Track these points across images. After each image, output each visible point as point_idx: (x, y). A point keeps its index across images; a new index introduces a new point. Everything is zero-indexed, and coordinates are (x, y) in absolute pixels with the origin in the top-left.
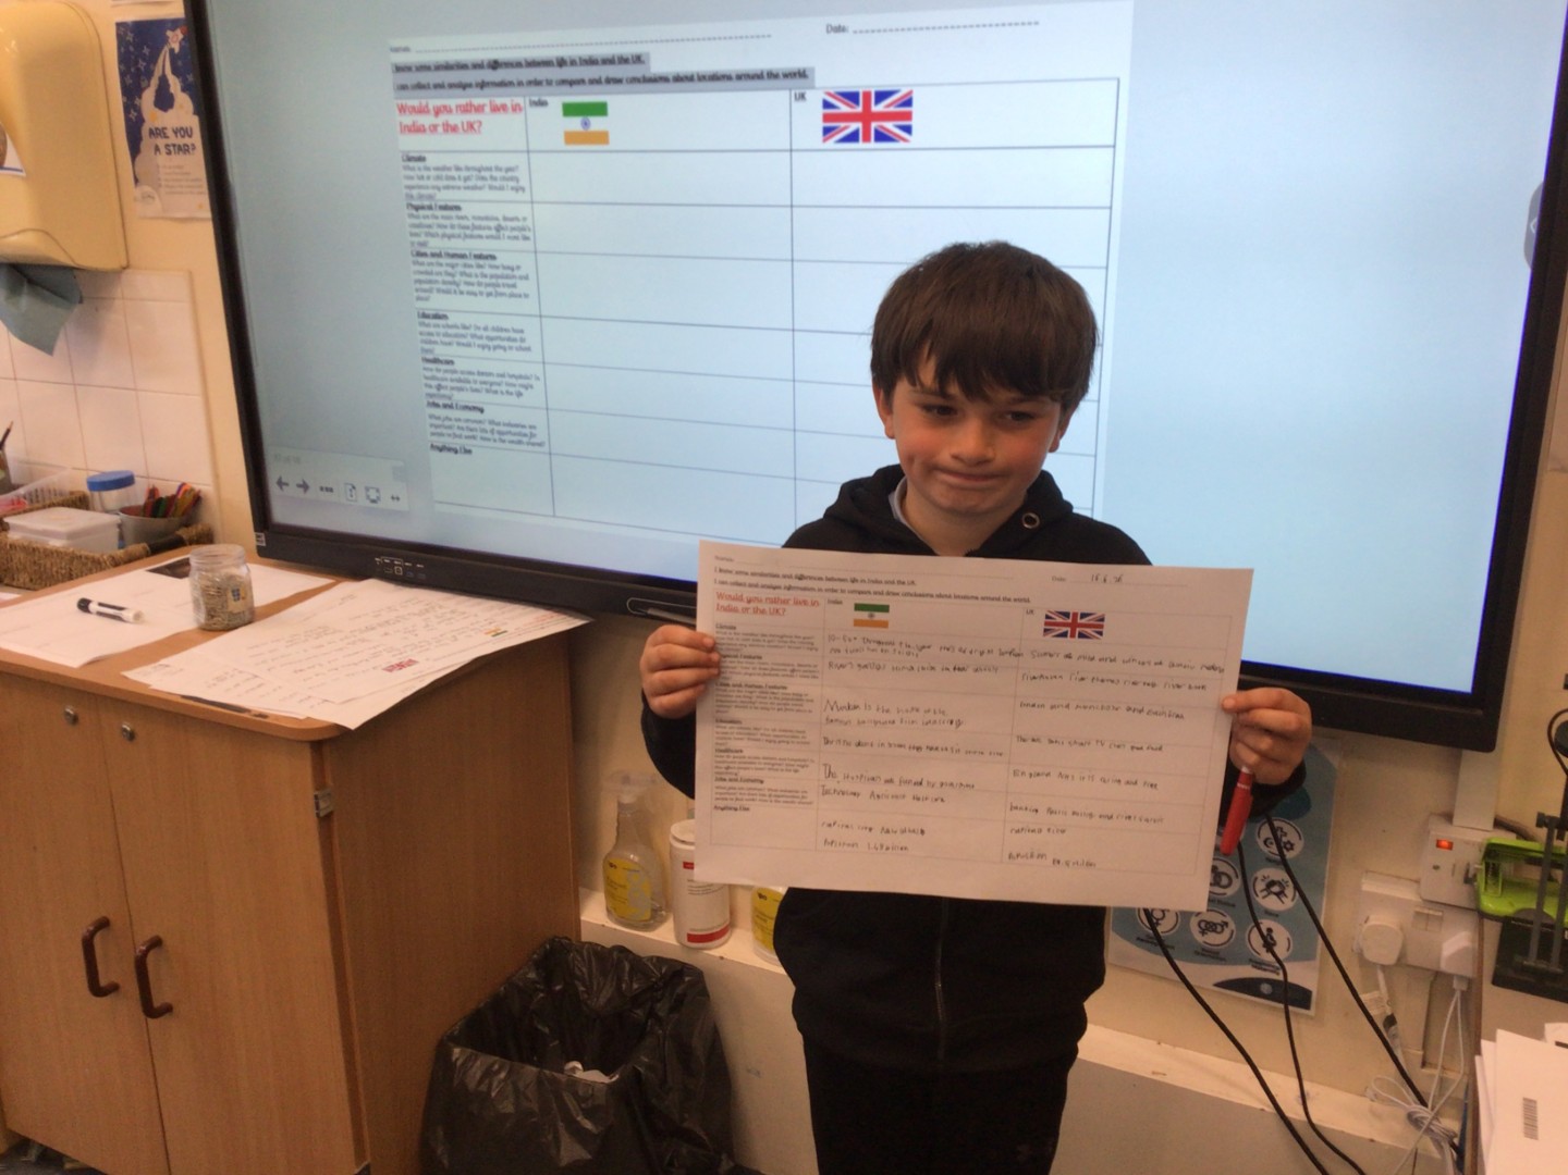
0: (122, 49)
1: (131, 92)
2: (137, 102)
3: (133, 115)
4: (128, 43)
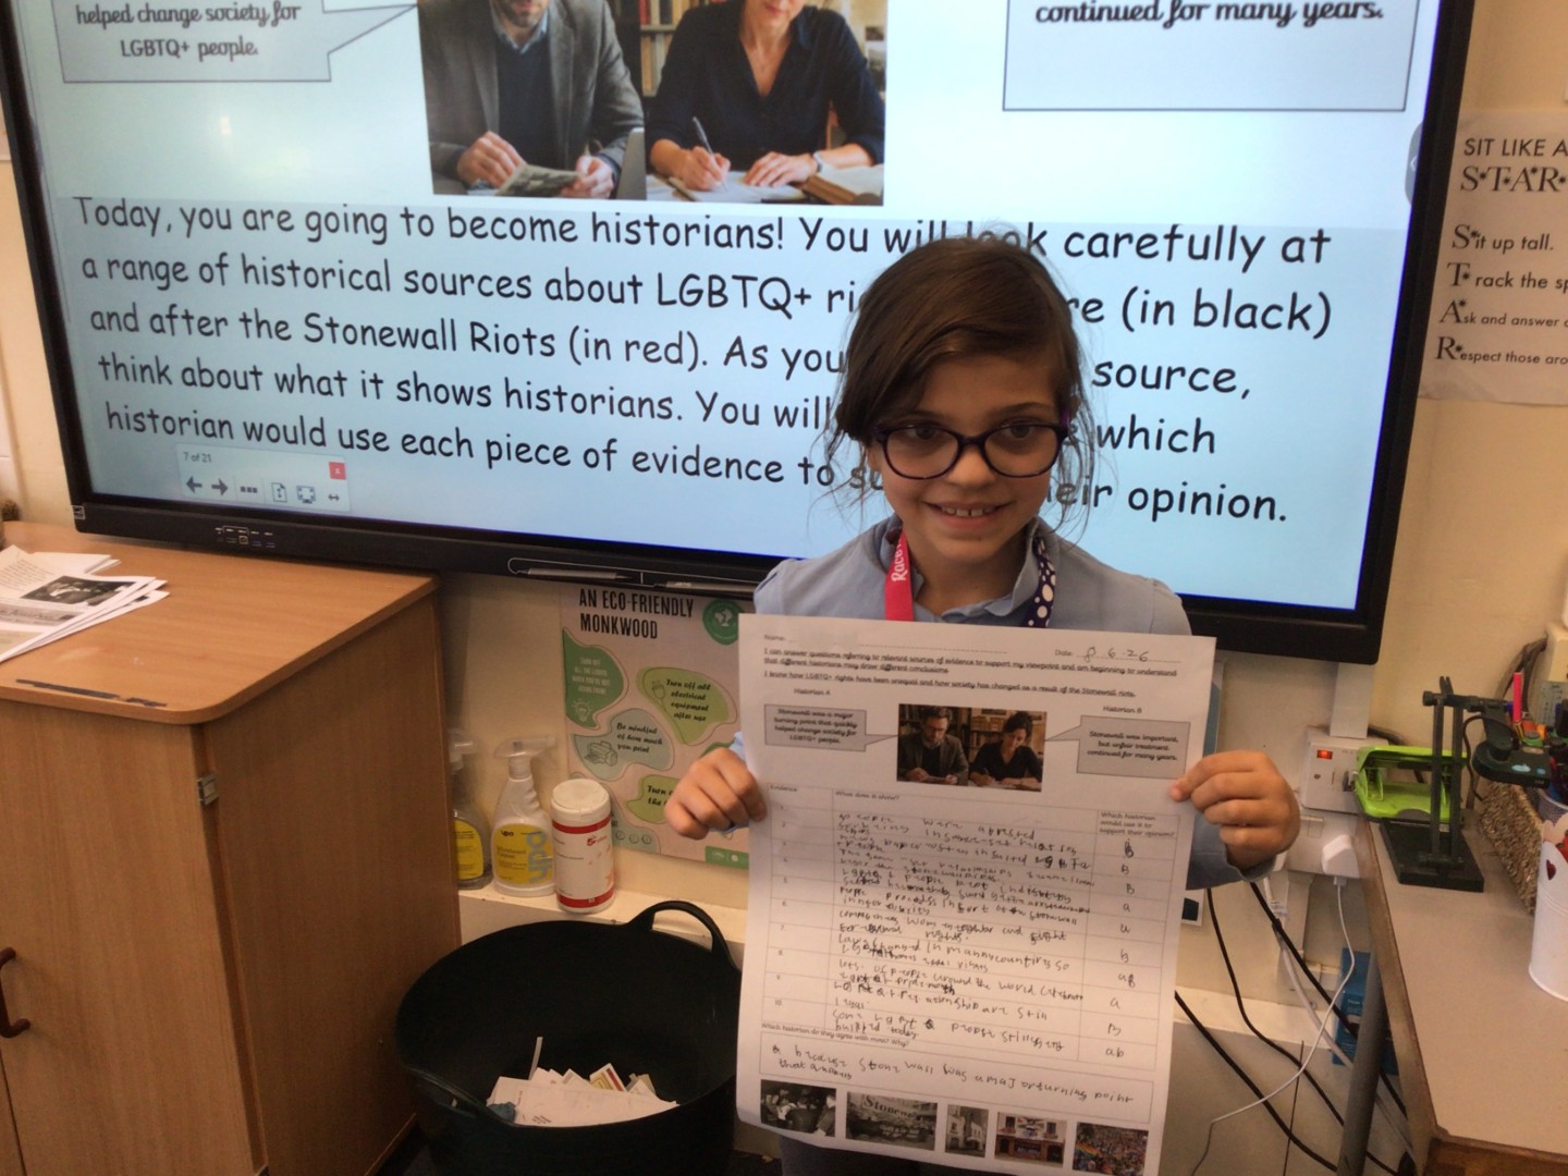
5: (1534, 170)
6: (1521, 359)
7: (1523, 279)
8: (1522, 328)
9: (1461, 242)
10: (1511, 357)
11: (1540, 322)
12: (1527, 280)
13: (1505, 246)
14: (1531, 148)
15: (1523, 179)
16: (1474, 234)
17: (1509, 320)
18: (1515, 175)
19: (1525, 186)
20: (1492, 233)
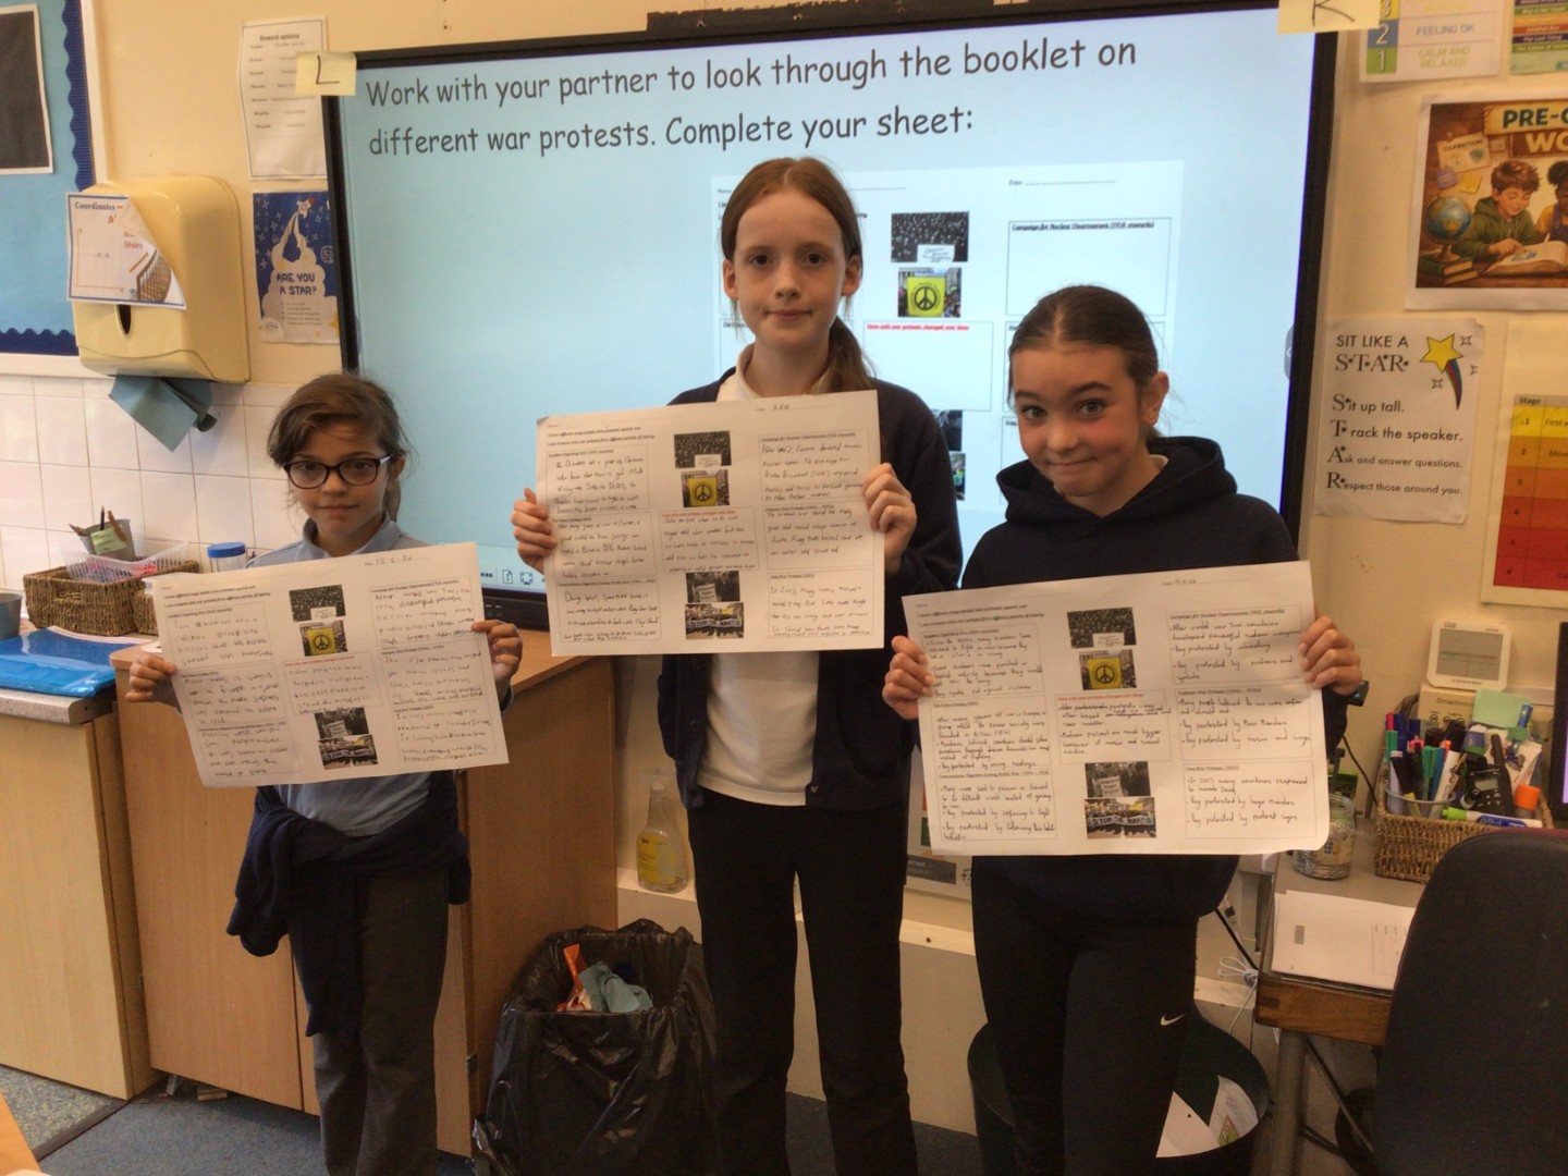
0: (258, 214)
1: (263, 245)
2: (268, 253)
3: (264, 264)
4: (264, 210)
5: (1386, 357)
6: (1386, 488)
7: (1385, 432)
8: (1387, 467)
9: (1339, 406)
10: (1380, 486)
11: (1398, 462)
12: (1387, 433)
13: (1370, 408)
14: (1382, 341)
15: (1378, 362)
16: (1348, 400)
17: (1376, 461)
18: (1373, 359)
19: (1380, 368)
20: (1359, 400)
